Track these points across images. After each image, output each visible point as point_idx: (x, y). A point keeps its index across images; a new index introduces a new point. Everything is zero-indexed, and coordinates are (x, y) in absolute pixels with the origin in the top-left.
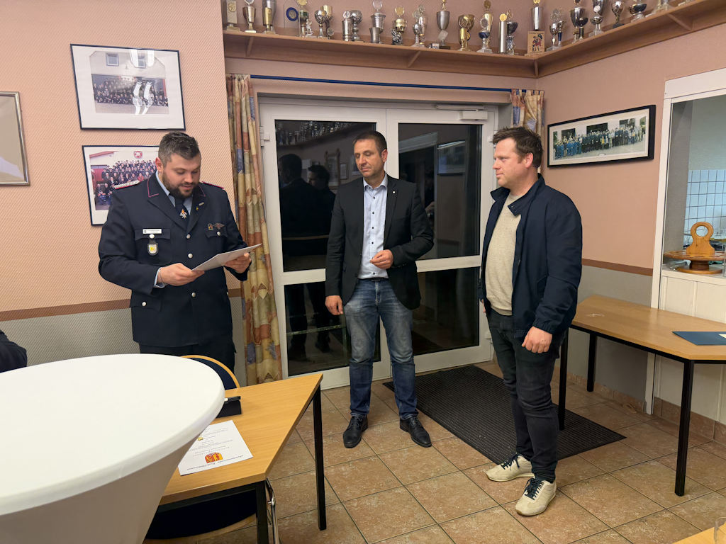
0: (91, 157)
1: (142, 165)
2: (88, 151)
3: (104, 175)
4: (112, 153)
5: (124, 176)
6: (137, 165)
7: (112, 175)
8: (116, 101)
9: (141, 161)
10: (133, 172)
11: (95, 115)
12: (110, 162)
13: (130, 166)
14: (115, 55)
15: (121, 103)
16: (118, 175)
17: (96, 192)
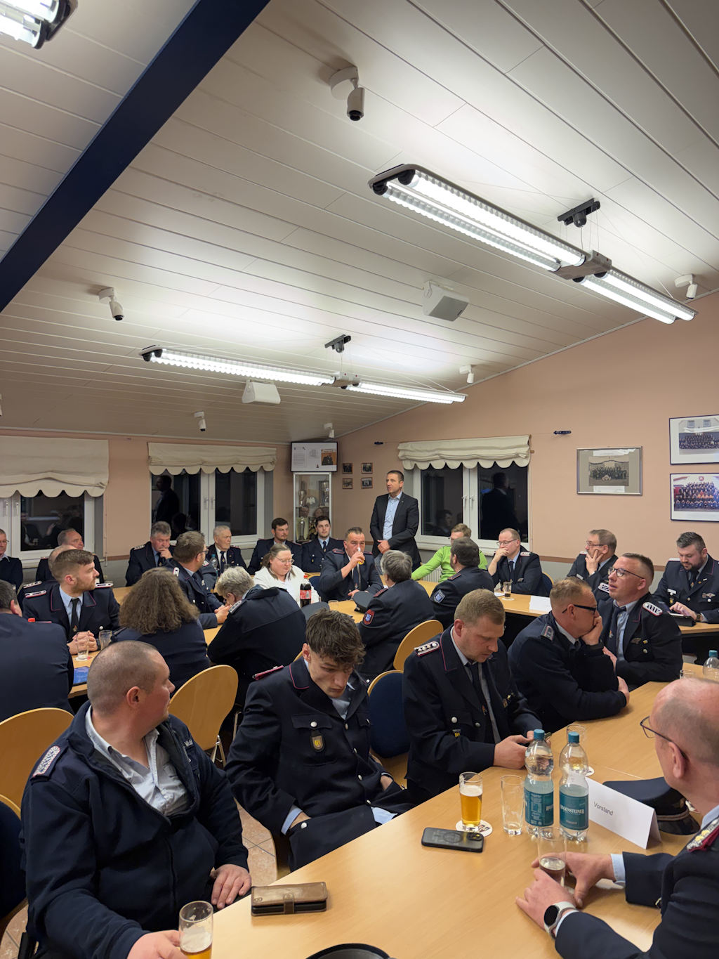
0: (675, 480)
1: (703, 485)
2: (673, 477)
3: (680, 491)
4: (686, 477)
5: (692, 492)
6: (700, 485)
7: (684, 490)
8: (691, 448)
9: (702, 482)
10: (698, 489)
11: (679, 456)
12: (684, 483)
13: (696, 485)
14: (693, 421)
15: (694, 448)
16: (689, 491)
17: (675, 501)
